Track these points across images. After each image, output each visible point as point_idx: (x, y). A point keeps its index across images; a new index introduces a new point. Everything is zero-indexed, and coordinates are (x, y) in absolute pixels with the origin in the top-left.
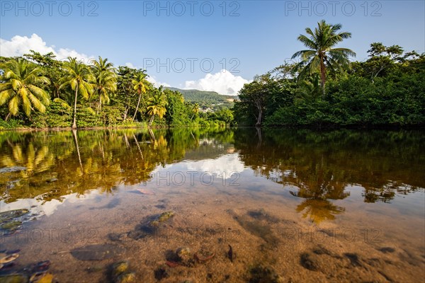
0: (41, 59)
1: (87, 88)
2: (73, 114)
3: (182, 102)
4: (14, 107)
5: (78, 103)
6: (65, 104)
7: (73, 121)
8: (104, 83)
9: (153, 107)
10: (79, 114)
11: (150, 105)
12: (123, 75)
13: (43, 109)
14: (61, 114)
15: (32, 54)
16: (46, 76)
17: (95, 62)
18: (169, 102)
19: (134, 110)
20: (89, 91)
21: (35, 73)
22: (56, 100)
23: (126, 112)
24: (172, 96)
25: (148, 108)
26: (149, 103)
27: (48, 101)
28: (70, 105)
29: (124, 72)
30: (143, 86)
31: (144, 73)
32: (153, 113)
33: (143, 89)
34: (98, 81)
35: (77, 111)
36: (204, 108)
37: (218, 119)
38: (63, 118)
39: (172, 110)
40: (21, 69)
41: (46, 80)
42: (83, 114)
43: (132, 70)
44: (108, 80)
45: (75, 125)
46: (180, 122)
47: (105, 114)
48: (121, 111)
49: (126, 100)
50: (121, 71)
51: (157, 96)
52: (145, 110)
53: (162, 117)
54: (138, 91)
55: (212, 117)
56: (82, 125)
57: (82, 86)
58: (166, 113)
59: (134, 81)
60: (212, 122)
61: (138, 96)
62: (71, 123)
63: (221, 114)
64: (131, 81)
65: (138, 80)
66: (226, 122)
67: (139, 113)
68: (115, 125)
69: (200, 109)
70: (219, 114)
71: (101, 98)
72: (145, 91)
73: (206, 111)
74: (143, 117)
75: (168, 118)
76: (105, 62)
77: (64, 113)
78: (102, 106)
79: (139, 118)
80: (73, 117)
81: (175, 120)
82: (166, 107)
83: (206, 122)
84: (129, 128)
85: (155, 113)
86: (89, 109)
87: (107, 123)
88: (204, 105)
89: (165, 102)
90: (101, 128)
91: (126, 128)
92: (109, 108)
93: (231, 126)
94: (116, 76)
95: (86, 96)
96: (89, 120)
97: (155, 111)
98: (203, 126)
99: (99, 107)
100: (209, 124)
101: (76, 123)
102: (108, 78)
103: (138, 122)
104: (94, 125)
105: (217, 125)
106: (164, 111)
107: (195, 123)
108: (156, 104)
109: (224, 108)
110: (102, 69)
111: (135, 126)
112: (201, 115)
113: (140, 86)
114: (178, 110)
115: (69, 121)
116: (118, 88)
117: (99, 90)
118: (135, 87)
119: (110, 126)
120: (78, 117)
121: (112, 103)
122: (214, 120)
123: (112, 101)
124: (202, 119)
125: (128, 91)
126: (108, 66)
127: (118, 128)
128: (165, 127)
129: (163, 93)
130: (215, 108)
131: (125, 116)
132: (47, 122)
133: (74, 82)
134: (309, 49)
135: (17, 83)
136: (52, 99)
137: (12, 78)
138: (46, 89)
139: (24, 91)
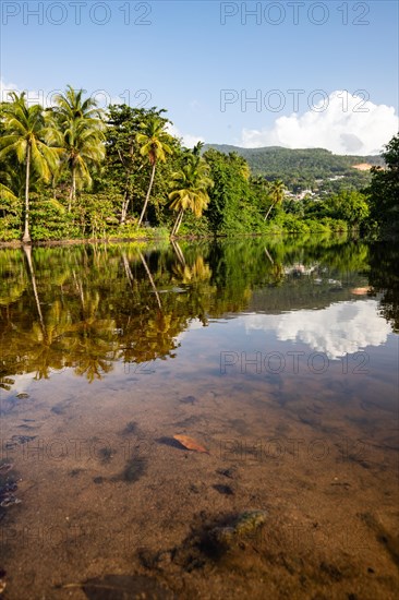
1: (46, 158)
2: (24, 214)
3: (246, 178)
5: (32, 189)
6: (7, 194)
7: (24, 229)
8: (80, 144)
9: (182, 192)
10: (33, 212)
11: (175, 189)
12: (117, 123)
17: (61, 99)
18: (216, 181)
19: (142, 201)
20: (52, 163)
23: (125, 205)
24: (222, 165)
25: (170, 196)
26: (171, 184)
28: (17, 194)
29: (122, 117)
30: (160, 145)
31: (162, 115)
32: (181, 206)
33: (160, 153)
34: (67, 138)
35: (31, 208)
37: (329, 215)
38: (6, 221)
39: (221, 198)
42: (41, 212)
43: (136, 111)
44: (87, 139)
45: (27, 237)
46: (240, 225)
47: (85, 210)
48: (115, 203)
49: (124, 180)
50: (113, 115)
51: (188, 168)
52: (163, 201)
53: (199, 214)
54: (150, 158)
55: (315, 212)
56: (40, 236)
57: (37, 153)
58: (210, 205)
59: (140, 137)
60: (315, 223)
61: (149, 168)
62: (19, 231)
63: (339, 204)
64: (134, 136)
65: (149, 132)
66: (351, 224)
67: (151, 208)
68: (104, 235)
69: (287, 193)
70: (332, 204)
71: (75, 177)
72: (163, 157)
73: (302, 196)
74: (159, 216)
75: (214, 216)
76: (78, 98)
77: (7, 212)
78: (78, 194)
79: (151, 219)
80: (23, 219)
81: (229, 220)
82: (209, 192)
83: (299, 223)
84: (132, 240)
85: (184, 206)
86: (53, 201)
87: (88, 231)
88: (295, 181)
89: (205, 181)
90: (77, 241)
91: (125, 240)
92: (91, 199)
93: (363, 231)
94: (103, 128)
95: (45, 175)
96: (53, 224)
97: (185, 201)
98: (293, 232)
99: (71, 197)
100: (305, 227)
101: (31, 231)
102: (88, 133)
103: (149, 228)
104: (64, 235)
105: (327, 229)
106: (204, 201)
107: (274, 226)
108: (187, 186)
109: (345, 188)
110: (75, 110)
111: (143, 235)
112: (290, 207)
113: (153, 146)
114: (236, 198)
115: (17, 227)
116: (108, 154)
117: (71, 160)
118: (143, 150)
119: (94, 236)
120: (34, 219)
121: (97, 188)
122: (319, 217)
123: (96, 183)
124: (290, 217)
125: (128, 160)
126: (85, 106)
127: (109, 240)
128: (206, 237)
129: (202, 160)
130: (322, 188)
131: (124, 213)
133: (22, 146)
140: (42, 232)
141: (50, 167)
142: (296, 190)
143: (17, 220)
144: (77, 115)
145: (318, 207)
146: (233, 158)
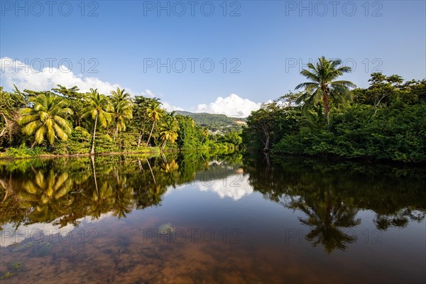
0: (66, 92)
1: (106, 117)
2: (92, 141)
3: (193, 125)
4: (40, 137)
5: (97, 130)
6: (85, 132)
7: (91, 147)
8: (121, 111)
9: (166, 132)
10: (97, 141)
11: (163, 131)
12: (138, 103)
13: (64, 137)
14: (81, 141)
15: (59, 88)
16: (70, 107)
17: (114, 92)
18: (180, 127)
19: (148, 136)
20: (108, 119)
21: (60, 106)
22: (77, 128)
23: (140, 137)
24: (183, 121)
25: (161, 133)
26: (161, 129)
27: (70, 131)
28: (89, 133)
29: (140, 101)
30: (157, 113)
31: (158, 101)
32: (165, 138)
33: (157, 116)
34: (116, 110)
35: (96, 138)
37: (227, 141)
38: (83, 145)
39: (183, 135)
40: (48, 102)
41: (70, 111)
42: (101, 141)
43: (147, 99)
44: (125, 109)
45: (93, 152)
46: (191, 146)
47: (121, 140)
48: (136, 136)
49: (140, 126)
50: (137, 100)
51: (169, 123)
52: (158, 136)
53: (173, 142)
54: (153, 118)
55: (222, 140)
56: (100, 152)
57: (101, 115)
58: (178, 138)
59: (148, 110)
60: (221, 145)
61: (152, 122)
62: (89, 149)
63: (230, 137)
64: (146, 109)
65: (152, 108)
66: (235, 145)
67: (152, 139)
68: (130, 151)
69: (210, 132)
70: (228, 137)
71: (118, 125)
72: (158, 119)
73: (216, 133)
74: (156, 142)
75: (180, 142)
76: (122, 92)
77: (84, 140)
78: (119, 132)
79: (152, 143)
80: (92, 144)
81: (186, 144)
82: (178, 132)
83: (215, 145)
84: (143, 153)
85: (167, 138)
86: (107, 136)
87: (123, 148)
88: (213, 127)
89: (176, 128)
90: (117, 153)
91: (140, 153)
92: (125, 135)
93: (240, 148)
94: (132, 105)
95: (104, 124)
96: (106, 146)
97: (167, 136)
98: (213, 149)
99: (116, 134)
100: (218, 147)
101: (95, 149)
102: (125, 107)
103: (151, 147)
104: (111, 151)
105: (226, 147)
106: (175, 136)
107: (205, 146)
108: (168, 130)
109: (233, 130)
110: (119, 98)
111: (148, 151)
112: (211, 138)
113: (154, 114)
114: (189, 135)
115: (88, 147)
116: (134, 115)
117: (117, 118)
118: (150, 115)
119: (125, 151)
120: (97, 144)
121: (128, 130)
122: (223, 142)
123: (127, 128)
124: (211, 142)
125: (143, 119)
126: (125, 96)
127: (132, 153)
128: (176, 150)
129: (175, 119)
130: (224, 130)
131: (140, 141)
132: (68, 149)
133: (95, 112)
134: (311, 82)
135: (44, 115)
136: (74, 128)
137: (41, 110)
138: (69, 119)
139: (50, 122)
140: (100, 149)
141: (107, 121)
142: (214, 130)
143: (88, 144)
144: (121, 99)
145: (222, 138)
146: (188, 118)
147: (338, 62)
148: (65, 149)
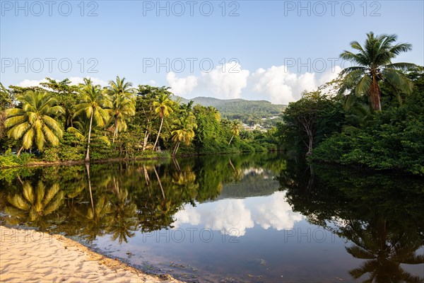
0: (56, 86)
1: (103, 117)
2: (87, 145)
3: (218, 120)
4: (28, 142)
5: (93, 132)
6: (79, 135)
7: (86, 153)
8: (121, 107)
9: (178, 131)
10: (93, 144)
11: (174, 129)
12: (143, 94)
13: (55, 141)
14: (73, 145)
15: (48, 82)
16: (61, 105)
17: (113, 83)
18: (198, 124)
19: (156, 135)
20: (105, 118)
21: (49, 104)
22: (69, 129)
23: (146, 139)
24: (201, 116)
25: (172, 133)
26: (173, 127)
27: (61, 133)
28: (83, 134)
29: (145, 91)
30: (166, 107)
31: (169, 90)
32: (178, 139)
33: (166, 112)
34: (115, 105)
35: (91, 141)
36: (251, 124)
37: (267, 141)
38: (76, 150)
39: (202, 134)
40: (37, 100)
41: (61, 109)
42: (97, 145)
43: (153, 89)
44: (126, 104)
45: (88, 157)
46: (213, 149)
47: (122, 143)
50: (141, 90)
51: (182, 118)
52: (168, 136)
53: (189, 143)
54: (161, 114)
55: (259, 139)
56: (96, 158)
57: (97, 113)
58: (195, 138)
59: (155, 103)
60: (258, 146)
62: (83, 155)
64: (152, 102)
67: (160, 139)
68: (132, 156)
69: (245, 126)
71: (118, 124)
72: (168, 114)
73: (255, 128)
74: (166, 144)
75: (198, 144)
76: (122, 82)
77: (77, 144)
78: (119, 133)
79: (161, 146)
80: (86, 148)
81: (207, 146)
82: (195, 130)
83: (249, 146)
84: (149, 159)
85: (180, 139)
86: (105, 138)
88: (250, 120)
89: (192, 125)
90: (116, 160)
91: (144, 159)
92: (126, 136)
94: (135, 97)
95: (100, 123)
96: (103, 151)
97: (180, 136)
98: (245, 151)
99: (115, 135)
100: (252, 148)
101: (90, 155)
102: (126, 101)
103: (160, 151)
104: (109, 157)
105: (266, 149)
106: (191, 136)
107: (234, 148)
108: (182, 128)
110: (120, 90)
111: (155, 156)
113: (162, 108)
115: (82, 153)
116: (137, 110)
117: (116, 116)
118: (157, 110)
120: (92, 148)
121: (130, 129)
122: (262, 142)
123: (129, 127)
125: (149, 114)
126: (125, 86)
127: (136, 159)
128: (193, 155)
130: (266, 123)
131: (145, 143)
132: (60, 155)
133: (90, 110)
134: (358, 65)
135: (33, 115)
136: (66, 129)
137: (29, 110)
138: (60, 118)
139: (38, 124)
140: (96, 155)
141: (103, 119)
143: (82, 148)
144: (121, 91)
145: (262, 136)
146: (210, 110)
147: (392, 39)
148: (56, 155)
